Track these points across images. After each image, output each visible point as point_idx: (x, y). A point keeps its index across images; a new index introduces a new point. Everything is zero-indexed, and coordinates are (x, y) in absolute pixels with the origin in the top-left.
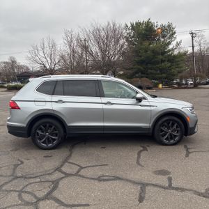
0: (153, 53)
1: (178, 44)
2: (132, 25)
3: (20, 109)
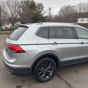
0: (36, 15)
1: (45, 12)
2: (25, 1)
3: (25, 52)
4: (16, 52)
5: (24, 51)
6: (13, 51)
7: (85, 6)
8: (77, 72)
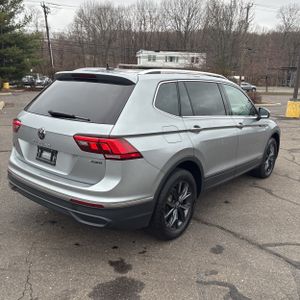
3: (142, 157)
4: (119, 157)
5: (138, 155)
6: (107, 156)
7: (154, 12)
8: (226, 202)
